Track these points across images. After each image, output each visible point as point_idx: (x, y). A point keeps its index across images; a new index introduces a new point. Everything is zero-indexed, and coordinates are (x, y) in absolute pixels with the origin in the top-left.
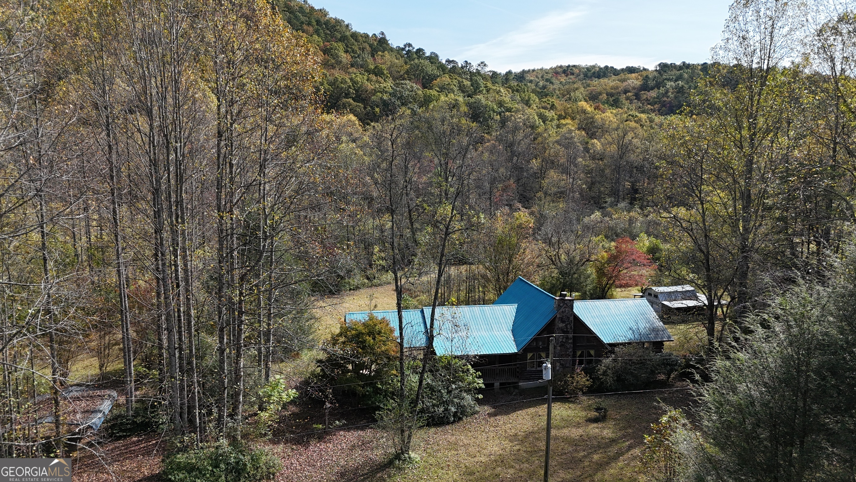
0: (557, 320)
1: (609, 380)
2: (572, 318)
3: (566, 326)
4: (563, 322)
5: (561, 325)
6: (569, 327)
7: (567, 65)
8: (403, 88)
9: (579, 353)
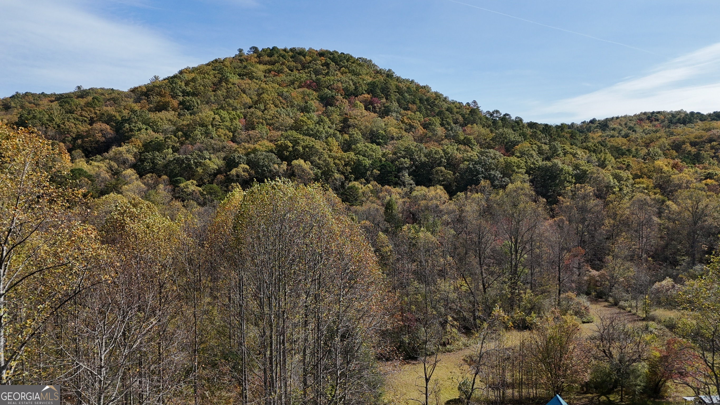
7: (651, 111)
8: (487, 156)
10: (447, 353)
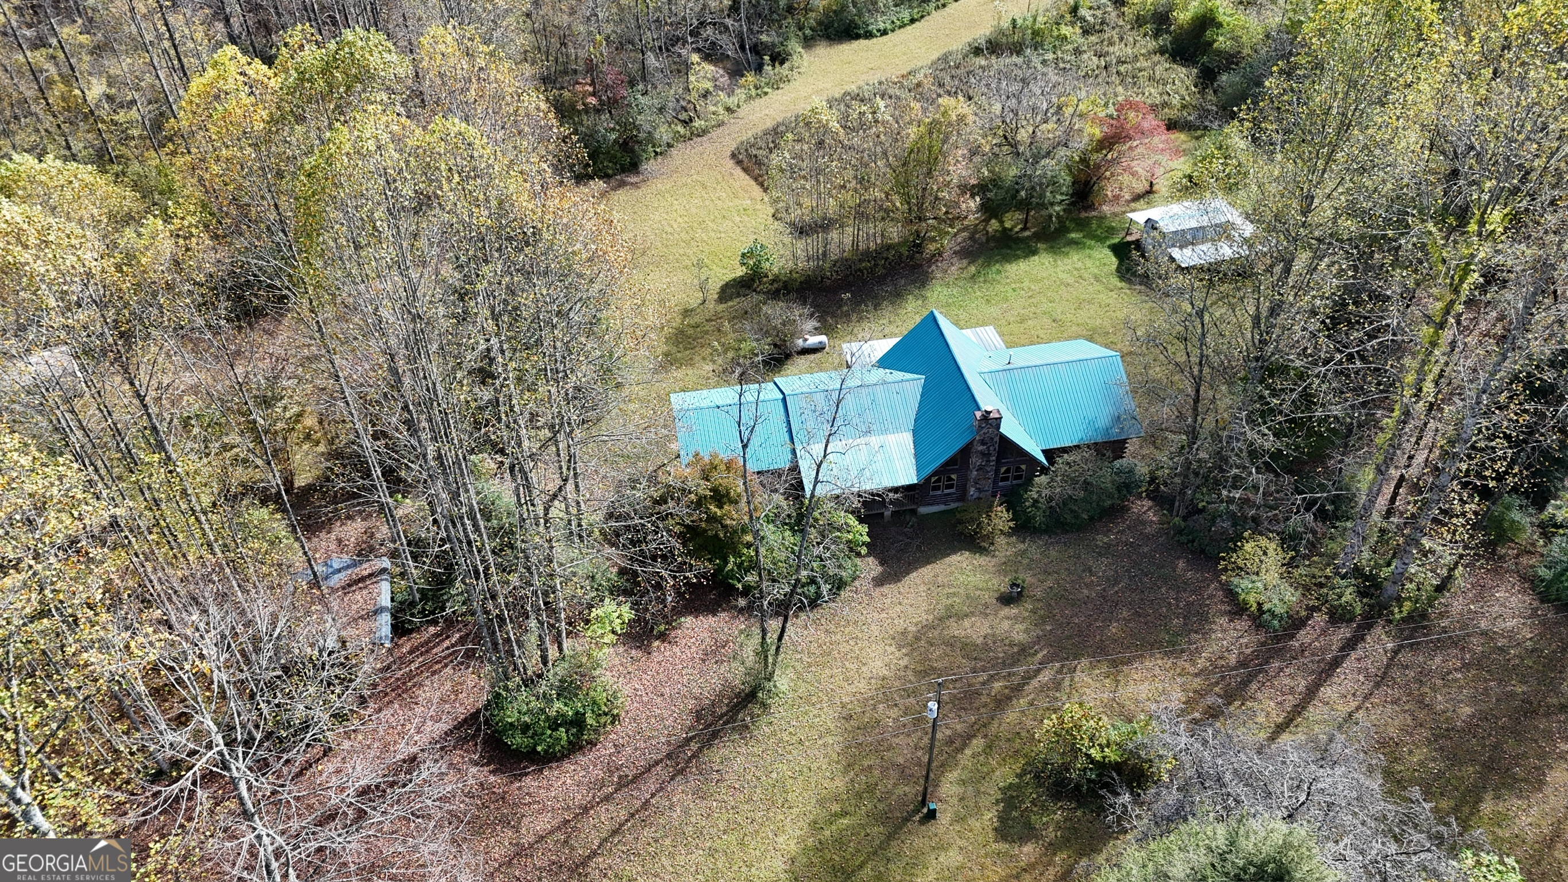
0: (975, 443)
1: (1039, 519)
2: (997, 439)
3: (988, 448)
4: (983, 442)
5: (981, 448)
6: (991, 448)
9: (1003, 470)
10: (695, 139)
